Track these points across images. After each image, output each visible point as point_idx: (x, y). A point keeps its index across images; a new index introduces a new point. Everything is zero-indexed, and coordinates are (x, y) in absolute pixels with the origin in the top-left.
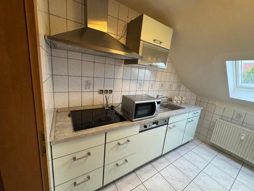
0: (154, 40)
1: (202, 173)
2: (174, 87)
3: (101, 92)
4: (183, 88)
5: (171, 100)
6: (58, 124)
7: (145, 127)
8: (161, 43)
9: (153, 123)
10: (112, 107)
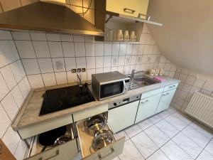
0: (125, 10)
1: (171, 141)
2: (153, 59)
3: (74, 71)
4: (163, 59)
5: (148, 72)
6: (29, 106)
7: (115, 104)
8: (133, 11)
9: (124, 100)
10: (86, 85)
